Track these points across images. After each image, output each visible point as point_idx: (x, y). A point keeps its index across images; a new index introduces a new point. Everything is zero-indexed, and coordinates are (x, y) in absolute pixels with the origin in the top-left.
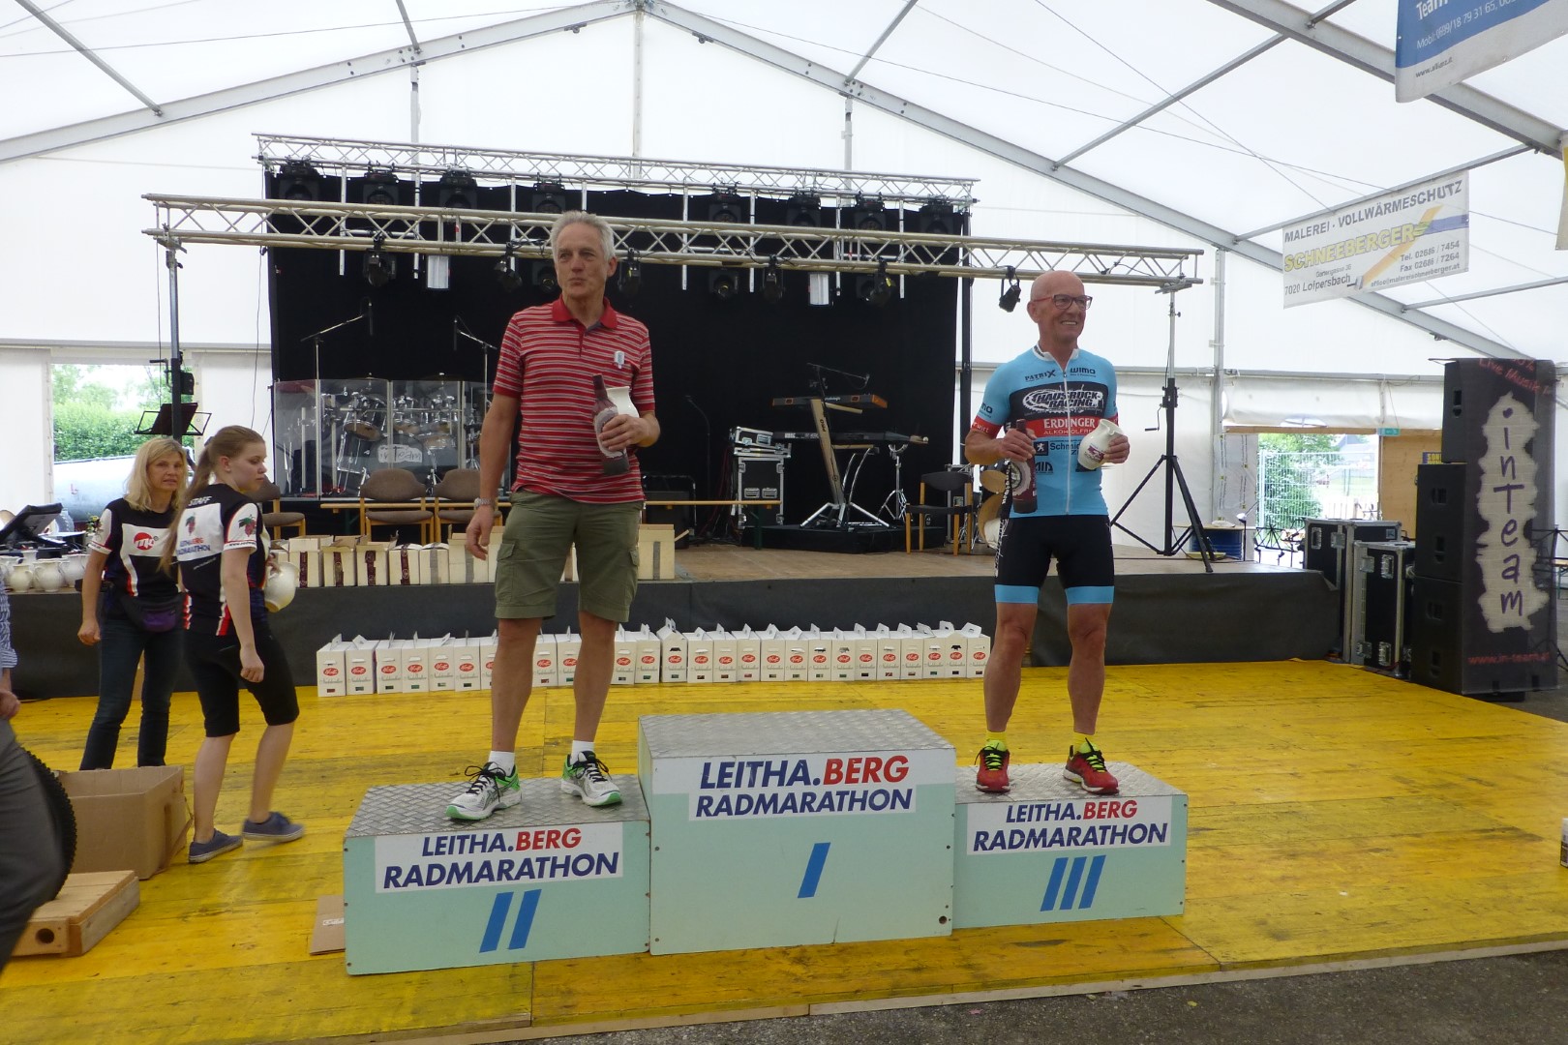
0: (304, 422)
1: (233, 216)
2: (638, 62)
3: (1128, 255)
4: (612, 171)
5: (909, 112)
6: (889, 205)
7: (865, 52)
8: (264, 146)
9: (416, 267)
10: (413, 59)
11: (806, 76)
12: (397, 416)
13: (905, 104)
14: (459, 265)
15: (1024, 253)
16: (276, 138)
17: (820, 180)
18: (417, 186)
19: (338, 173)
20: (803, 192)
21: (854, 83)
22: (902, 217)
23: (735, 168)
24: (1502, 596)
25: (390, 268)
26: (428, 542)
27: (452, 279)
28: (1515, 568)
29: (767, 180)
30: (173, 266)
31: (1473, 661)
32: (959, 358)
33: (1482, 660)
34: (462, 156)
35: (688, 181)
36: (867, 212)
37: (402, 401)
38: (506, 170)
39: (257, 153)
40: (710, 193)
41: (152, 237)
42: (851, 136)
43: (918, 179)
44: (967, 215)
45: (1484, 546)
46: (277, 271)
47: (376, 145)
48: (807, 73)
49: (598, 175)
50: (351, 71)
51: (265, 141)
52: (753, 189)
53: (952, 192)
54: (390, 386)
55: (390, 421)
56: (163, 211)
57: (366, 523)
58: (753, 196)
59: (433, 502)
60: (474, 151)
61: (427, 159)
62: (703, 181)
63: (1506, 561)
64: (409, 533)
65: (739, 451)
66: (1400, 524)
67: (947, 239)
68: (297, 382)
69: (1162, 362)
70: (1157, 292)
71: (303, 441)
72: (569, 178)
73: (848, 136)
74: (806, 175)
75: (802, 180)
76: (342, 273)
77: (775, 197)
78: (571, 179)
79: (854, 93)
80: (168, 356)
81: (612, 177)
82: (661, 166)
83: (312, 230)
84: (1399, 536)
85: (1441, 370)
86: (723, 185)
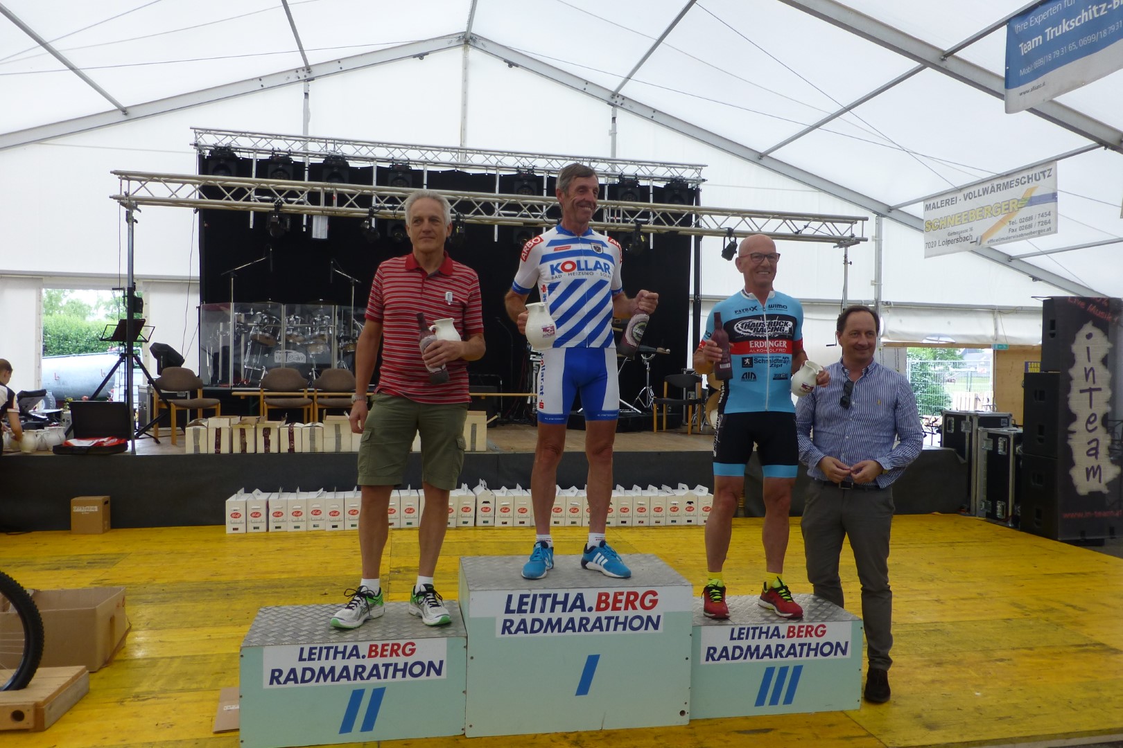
0: (222, 333)
1: (174, 186)
2: (465, 80)
3: (814, 220)
4: (446, 157)
5: (658, 117)
6: (642, 183)
7: (626, 75)
8: (198, 136)
9: (305, 223)
10: (305, 76)
11: (584, 91)
12: (288, 330)
13: (654, 112)
14: (335, 223)
15: (740, 219)
16: (208, 131)
18: (307, 166)
19: (251, 156)
21: (618, 97)
22: (651, 191)
23: (533, 155)
24: (1087, 469)
25: (286, 225)
26: (308, 422)
27: (330, 232)
28: (1096, 449)
29: (555, 165)
30: (131, 221)
31: (1066, 516)
32: (692, 292)
33: (1073, 515)
34: (339, 145)
35: (500, 164)
36: (627, 188)
37: (292, 319)
38: (370, 155)
39: (193, 141)
40: (515, 173)
41: (117, 200)
42: (616, 133)
43: (663, 164)
44: (698, 190)
45: (1073, 432)
46: (206, 225)
47: (277, 137)
48: (585, 89)
49: (436, 160)
50: (262, 84)
51: (199, 133)
52: (546, 171)
53: (688, 174)
54: (284, 308)
55: (282, 334)
56: (125, 182)
57: (264, 407)
58: (545, 175)
59: (313, 391)
60: (347, 142)
61: (313, 147)
62: (511, 164)
63: (1089, 443)
64: (295, 415)
65: (534, 357)
66: (1011, 416)
67: (683, 208)
68: (217, 304)
69: (840, 297)
70: (834, 247)
71: (221, 346)
72: (415, 161)
73: (613, 133)
76: (251, 227)
78: (416, 162)
79: (618, 104)
80: (125, 285)
81: (445, 161)
82: (480, 154)
83: (230, 197)
84: (1010, 425)
85: (1041, 304)
86: (525, 167)
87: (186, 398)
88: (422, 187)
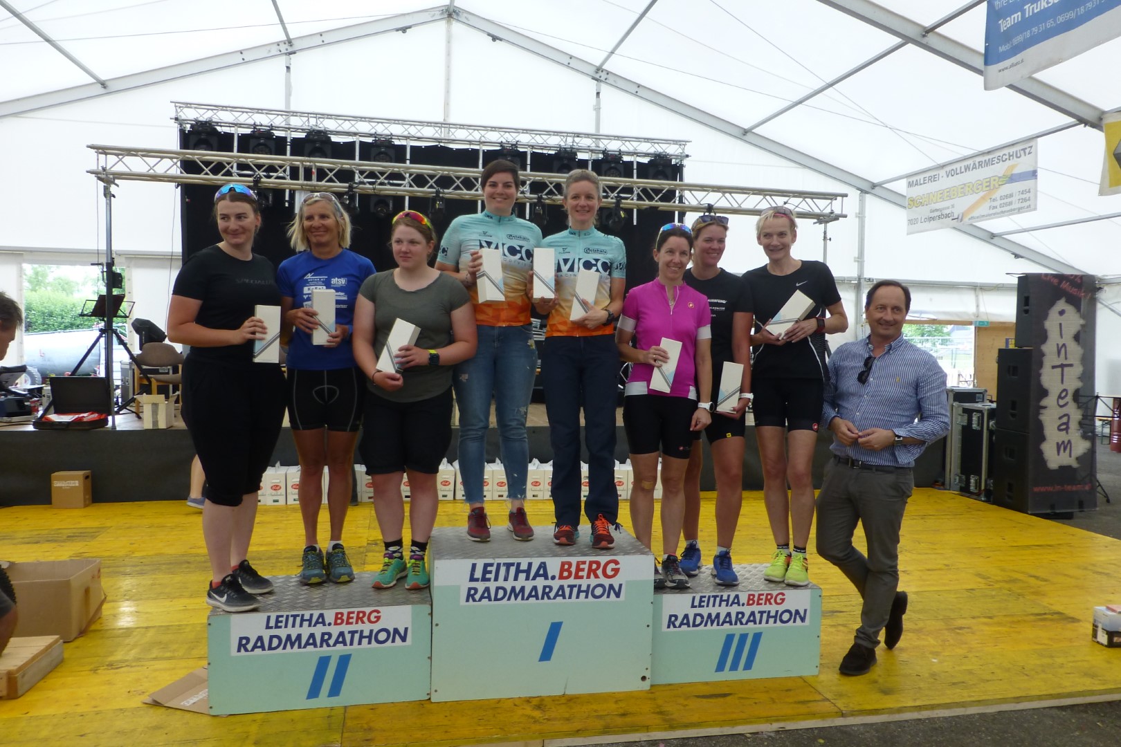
1: (152, 161)
2: (449, 54)
3: (794, 197)
4: (429, 132)
5: (641, 92)
6: (626, 158)
7: (610, 50)
8: (179, 110)
9: (287, 198)
10: (287, 50)
11: (568, 66)
13: (639, 87)
15: (720, 195)
16: (188, 105)
17: (577, 140)
18: (289, 140)
19: (232, 130)
20: (565, 148)
21: (602, 71)
22: (635, 167)
23: (517, 130)
24: (1058, 443)
25: (268, 198)
28: (1067, 424)
29: (539, 140)
30: (108, 196)
31: (1036, 489)
33: (1043, 489)
34: (321, 120)
35: (483, 139)
36: (610, 164)
38: (353, 130)
39: (174, 116)
40: (499, 148)
41: (94, 175)
42: (600, 109)
43: (647, 140)
44: (681, 166)
45: (1045, 407)
46: (187, 200)
47: (259, 111)
48: (569, 64)
49: (419, 135)
50: (243, 58)
51: (180, 107)
52: (529, 146)
53: (671, 150)
56: (102, 157)
58: (529, 151)
60: (329, 116)
61: (295, 122)
62: (494, 140)
63: (1060, 418)
66: (986, 391)
67: (665, 184)
70: (815, 223)
72: (397, 136)
73: (597, 109)
74: (567, 136)
75: (564, 140)
77: (545, 152)
78: (399, 137)
79: (603, 79)
80: (104, 260)
81: (428, 136)
82: (464, 129)
83: (209, 172)
84: (985, 399)
85: (1015, 281)
86: (508, 142)
87: (168, 373)
88: (405, 162)
